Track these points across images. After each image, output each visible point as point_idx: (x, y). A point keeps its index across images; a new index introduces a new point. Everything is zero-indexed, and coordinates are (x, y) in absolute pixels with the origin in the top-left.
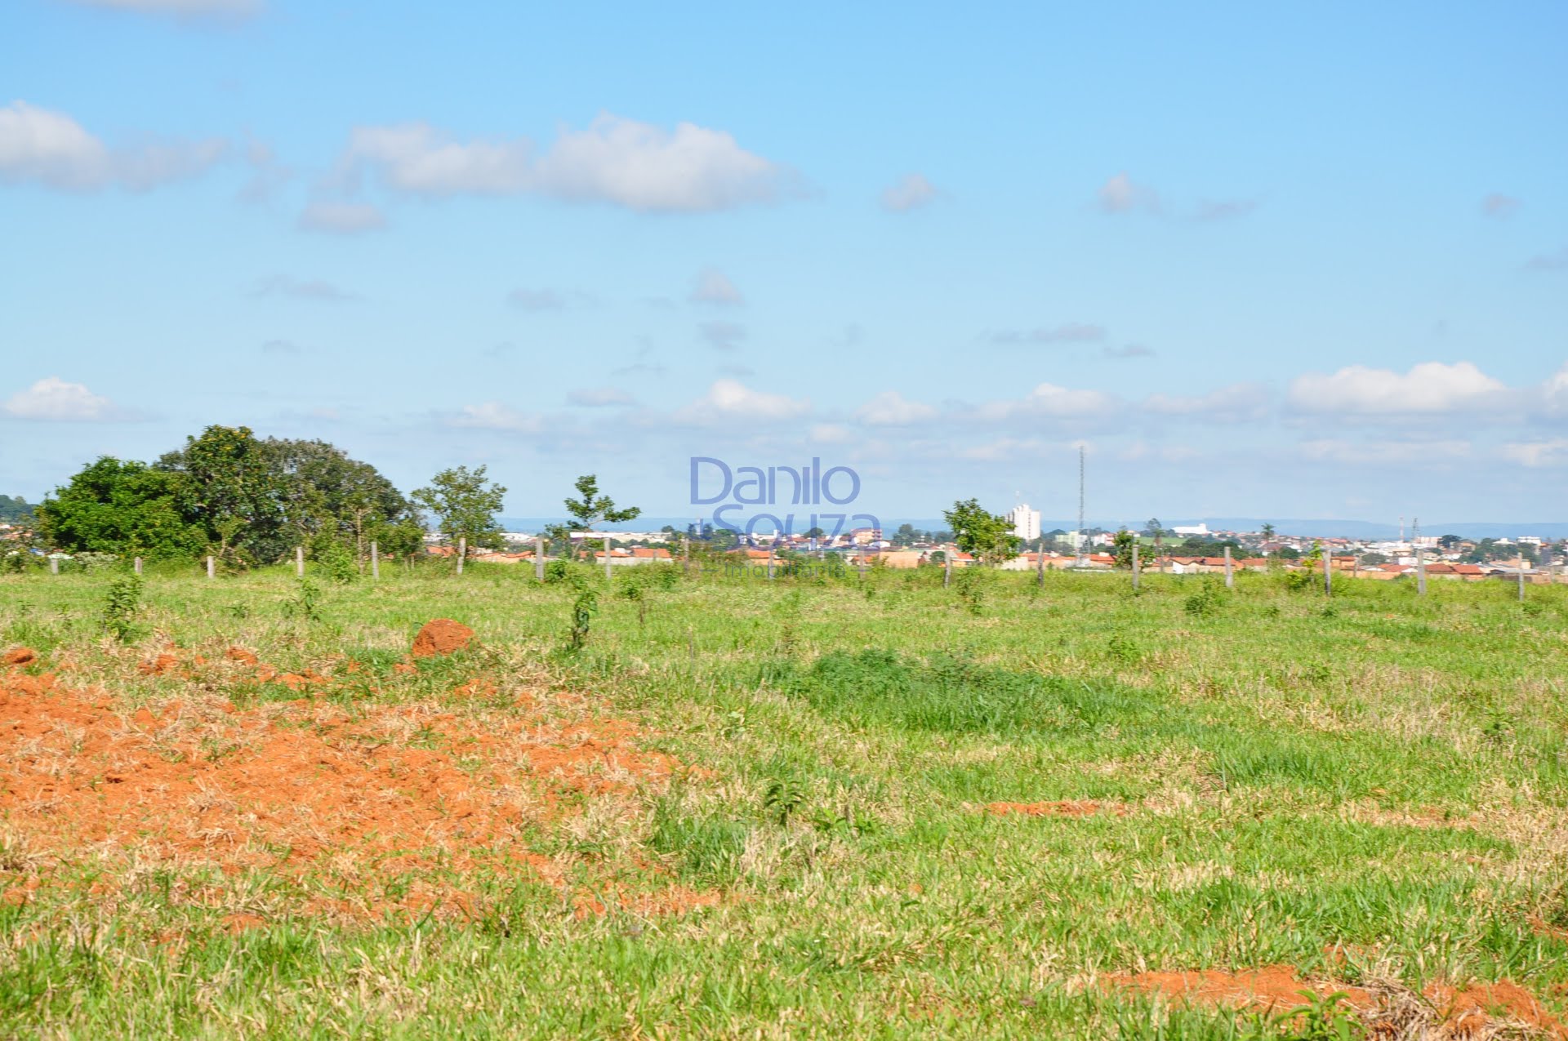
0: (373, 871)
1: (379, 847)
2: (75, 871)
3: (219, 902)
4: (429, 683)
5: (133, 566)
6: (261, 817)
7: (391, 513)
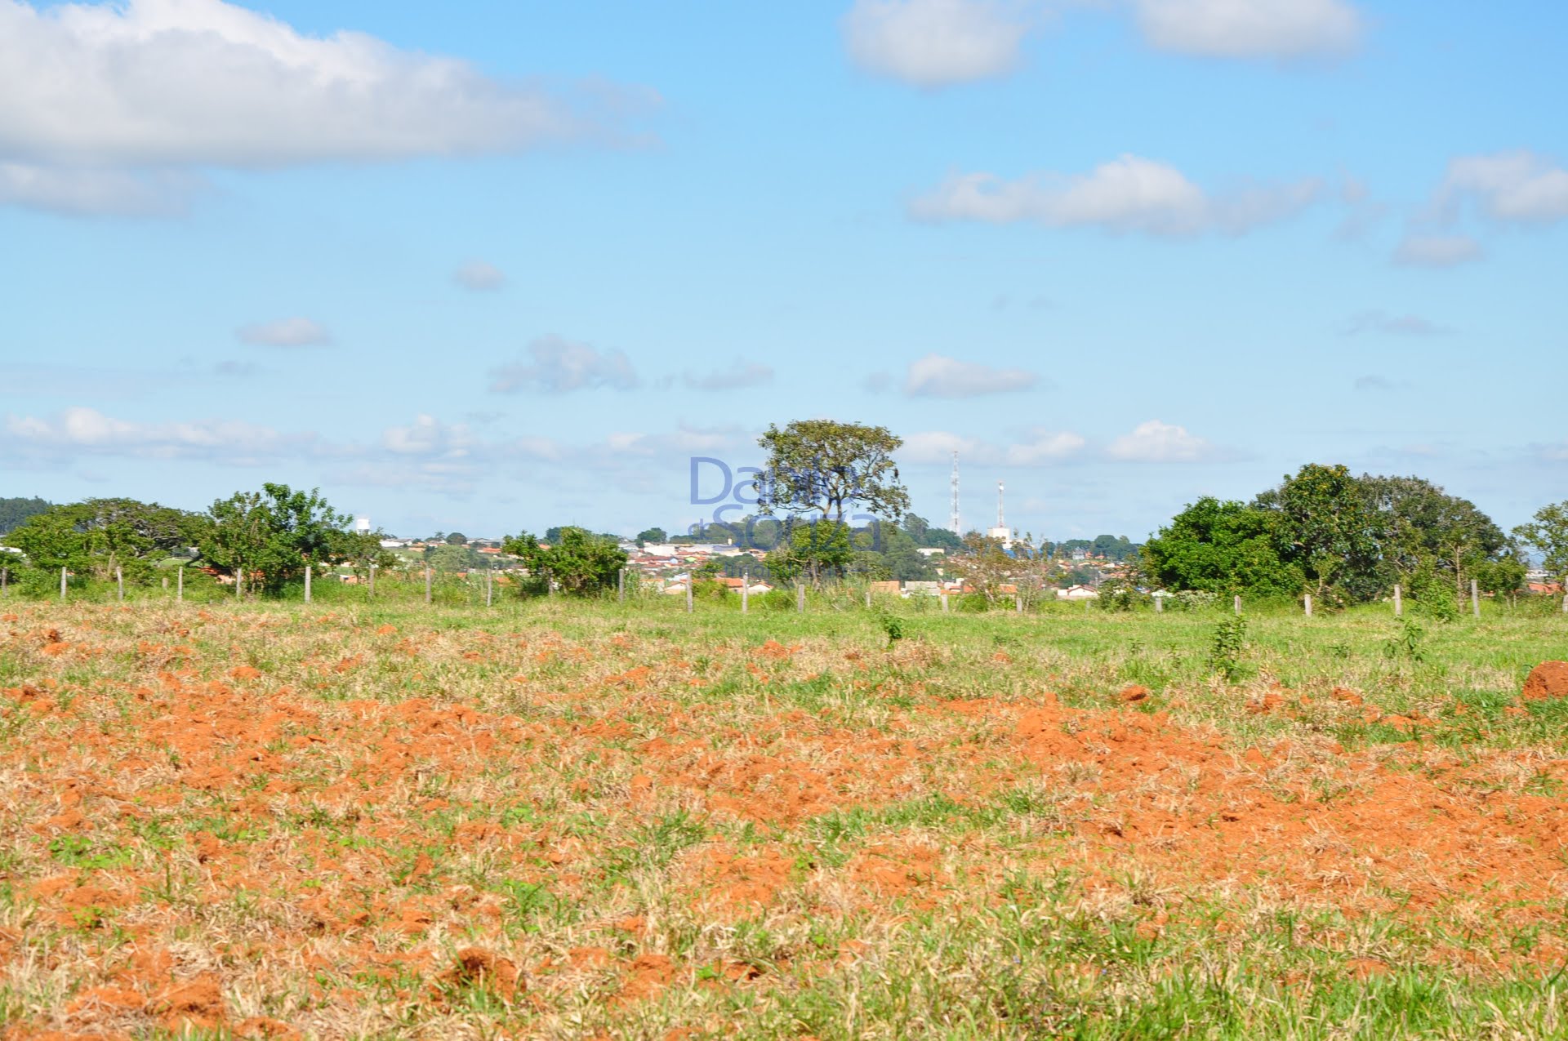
0: (1496, 921)
1: (1500, 896)
2: (1201, 909)
3: (1342, 946)
4: (1543, 727)
5: (1233, 604)
6: (1377, 861)
7: (1490, 549)
